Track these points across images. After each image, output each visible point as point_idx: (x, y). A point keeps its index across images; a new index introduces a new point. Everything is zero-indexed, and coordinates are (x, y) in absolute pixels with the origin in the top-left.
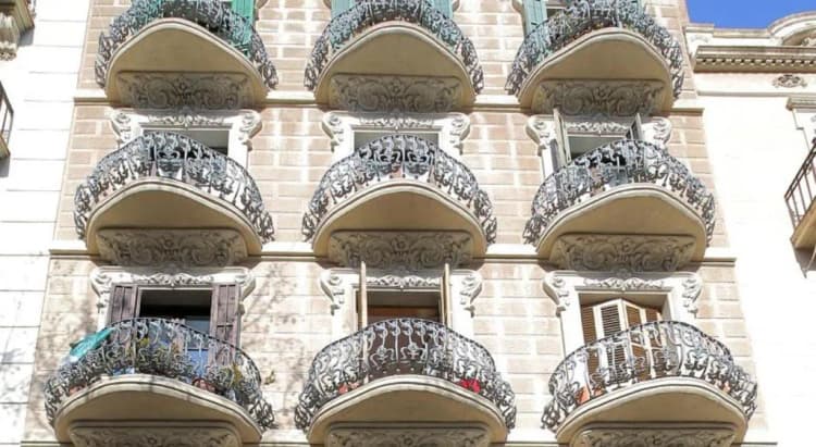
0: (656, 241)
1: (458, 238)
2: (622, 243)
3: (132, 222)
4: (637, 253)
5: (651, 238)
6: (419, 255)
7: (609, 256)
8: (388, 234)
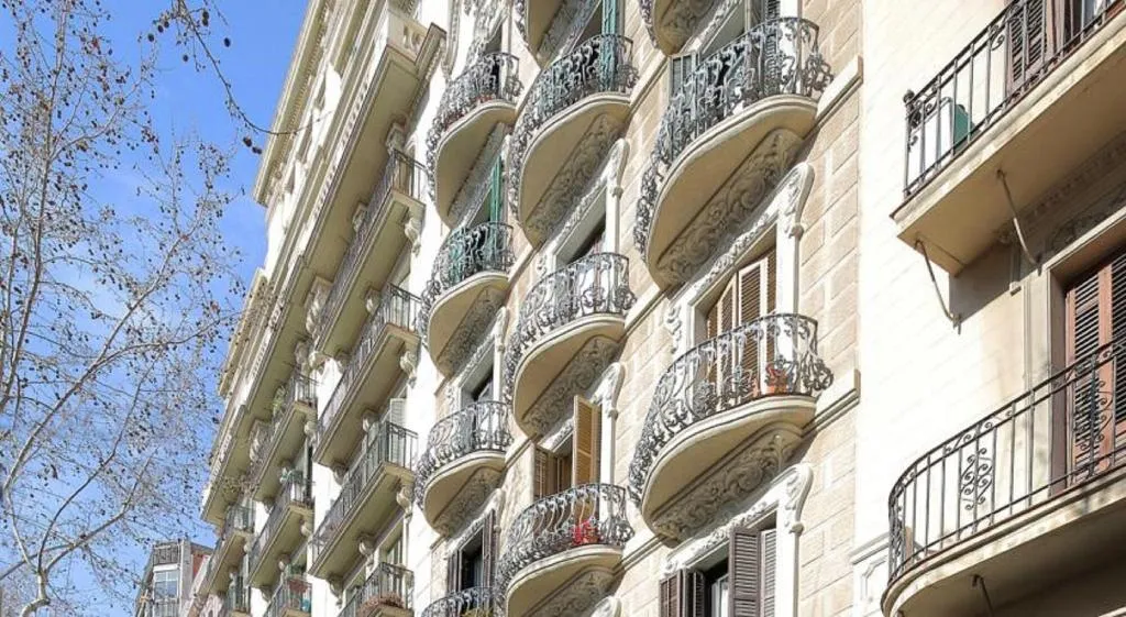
0: (739, 178)
1: (589, 347)
2: (709, 215)
3: (440, 510)
4: (732, 206)
5: (730, 183)
6: (577, 385)
7: (711, 236)
8: (548, 392)
